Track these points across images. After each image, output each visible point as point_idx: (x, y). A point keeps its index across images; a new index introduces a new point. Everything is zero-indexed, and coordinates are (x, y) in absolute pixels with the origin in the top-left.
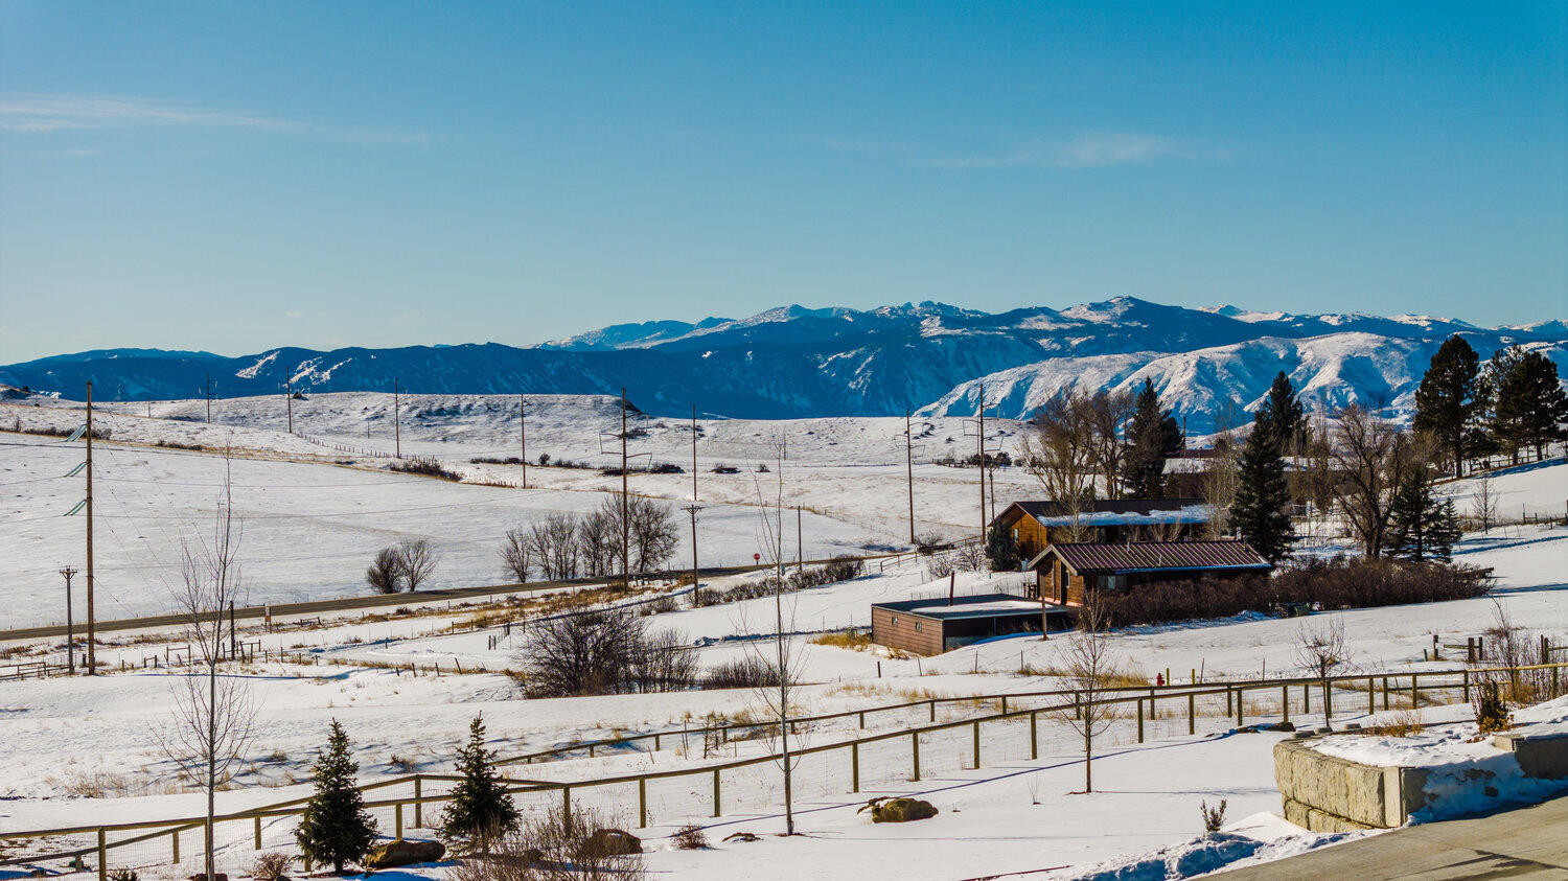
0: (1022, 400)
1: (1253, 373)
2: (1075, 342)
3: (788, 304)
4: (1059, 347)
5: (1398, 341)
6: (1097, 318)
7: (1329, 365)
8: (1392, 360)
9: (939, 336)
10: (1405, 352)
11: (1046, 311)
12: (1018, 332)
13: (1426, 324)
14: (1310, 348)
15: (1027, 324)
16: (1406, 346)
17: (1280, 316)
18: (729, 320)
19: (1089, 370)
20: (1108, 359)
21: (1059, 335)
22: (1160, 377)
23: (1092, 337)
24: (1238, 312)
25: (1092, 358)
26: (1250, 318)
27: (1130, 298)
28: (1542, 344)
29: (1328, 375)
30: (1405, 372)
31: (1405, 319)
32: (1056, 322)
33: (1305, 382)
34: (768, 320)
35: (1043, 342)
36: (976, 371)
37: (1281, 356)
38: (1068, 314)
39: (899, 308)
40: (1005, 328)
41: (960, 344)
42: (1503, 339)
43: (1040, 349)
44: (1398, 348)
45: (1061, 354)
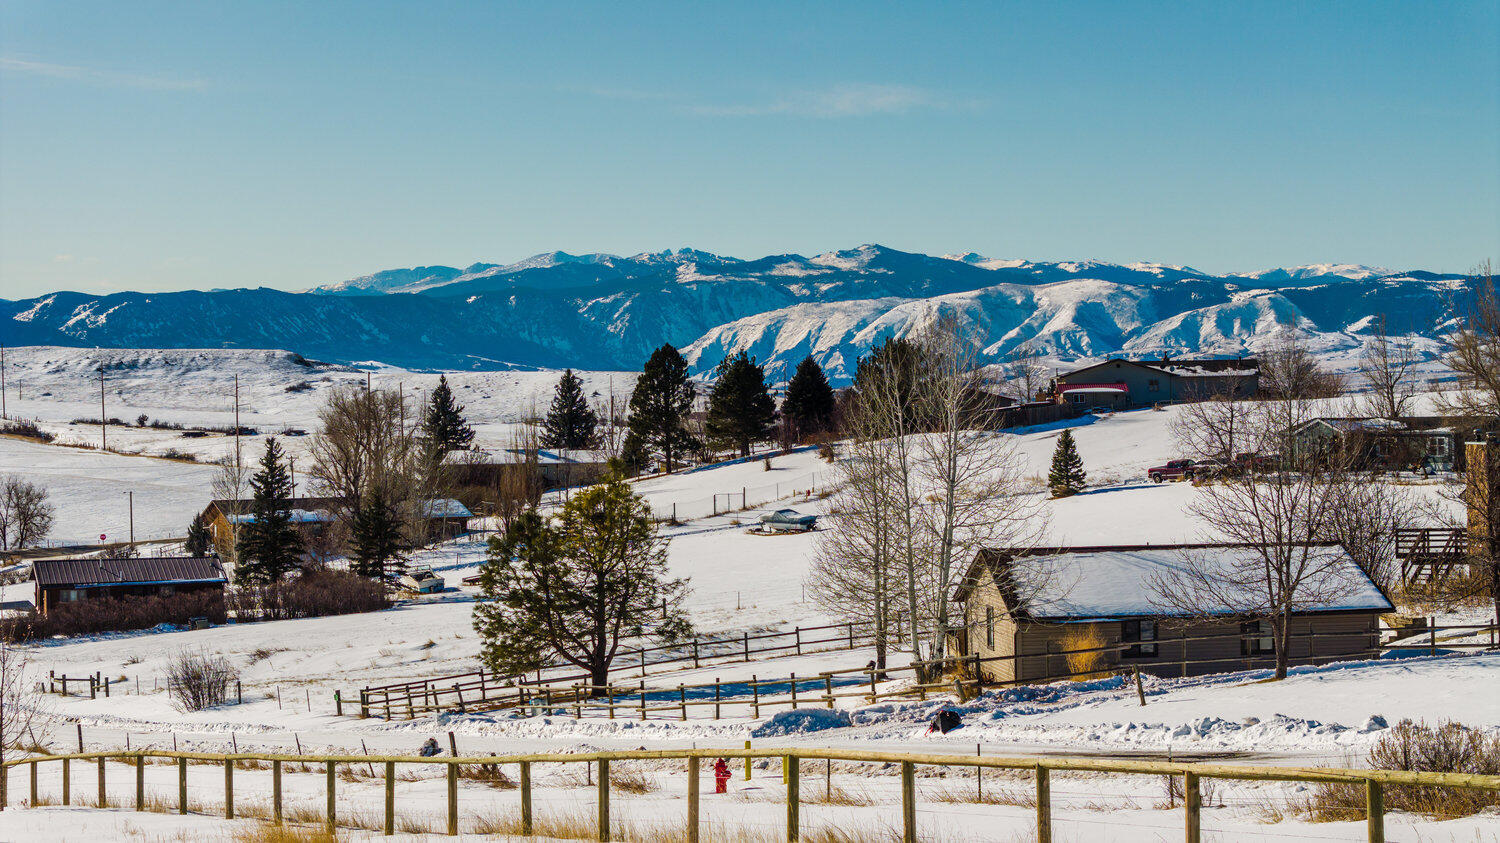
0: (772, 344)
1: (991, 318)
2: (824, 288)
3: (553, 251)
4: (808, 293)
5: (1129, 288)
6: (845, 265)
7: (1063, 312)
8: (1124, 306)
9: (695, 282)
10: (1135, 298)
11: (796, 258)
12: (771, 279)
13: (1158, 271)
14: (1046, 294)
15: (779, 271)
16: (1136, 292)
17: (1021, 263)
18: (497, 266)
19: (837, 315)
20: (855, 305)
21: (808, 281)
22: (903, 321)
23: (840, 283)
24: (981, 259)
25: (840, 303)
26: (993, 265)
27: (878, 247)
28: (1264, 291)
29: (1063, 320)
30: (1136, 317)
31: (1139, 267)
32: (806, 269)
33: (1041, 326)
34: (533, 266)
35: (794, 288)
36: (729, 315)
37: (1019, 302)
38: (817, 261)
39: (658, 254)
40: (758, 274)
41: (713, 289)
42: (1227, 286)
43: (790, 294)
44: (1129, 294)
45: (810, 299)
